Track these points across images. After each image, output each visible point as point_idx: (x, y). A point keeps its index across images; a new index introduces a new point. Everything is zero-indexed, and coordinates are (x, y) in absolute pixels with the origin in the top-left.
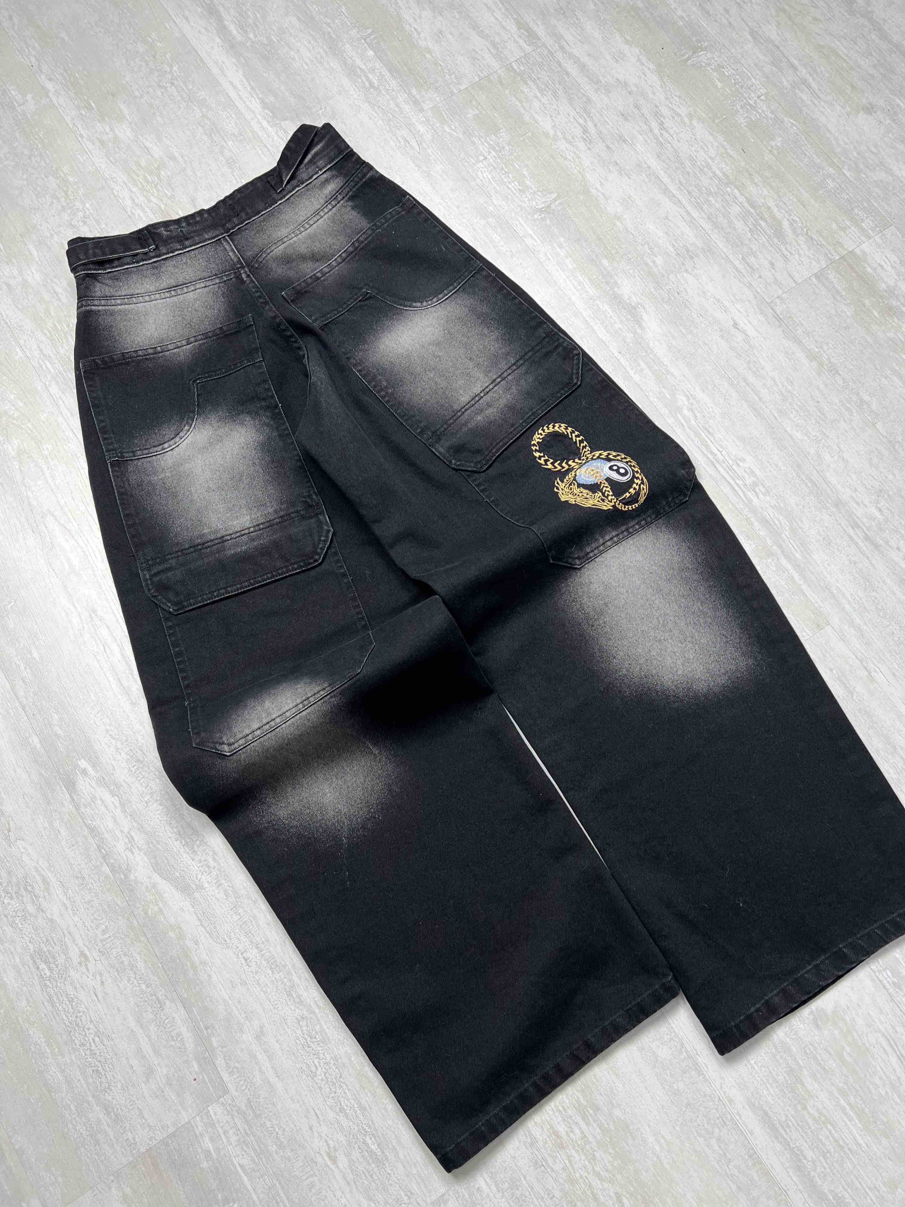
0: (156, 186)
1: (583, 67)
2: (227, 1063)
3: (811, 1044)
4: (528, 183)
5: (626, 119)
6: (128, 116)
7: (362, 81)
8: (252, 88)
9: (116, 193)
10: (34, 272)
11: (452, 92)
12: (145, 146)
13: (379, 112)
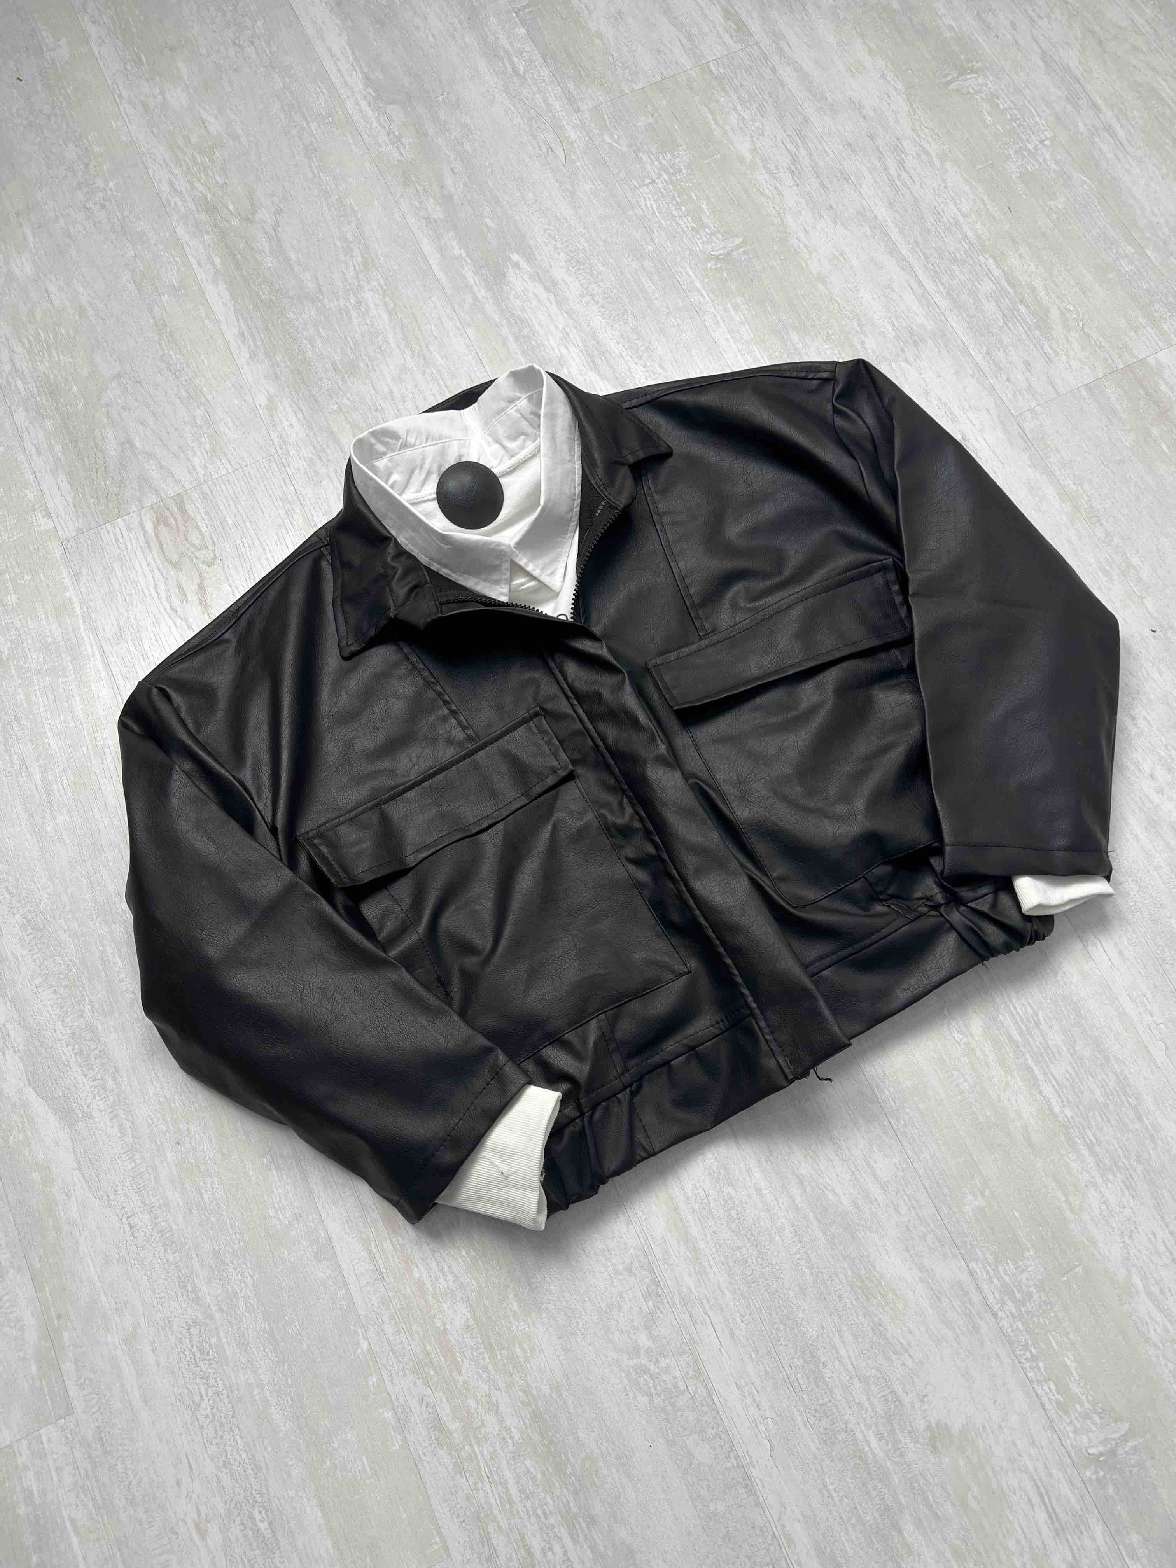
0: (205, 170)
1: (804, 77)
2: (78, 1371)
3: (921, 1474)
4: (706, 220)
5: (853, 151)
6: (186, 77)
7: (505, 66)
8: (355, 58)
9: (151, 172)
10: (25, 261)
11: (622, 93)
12: (200, 118)
13: (519, 106)
